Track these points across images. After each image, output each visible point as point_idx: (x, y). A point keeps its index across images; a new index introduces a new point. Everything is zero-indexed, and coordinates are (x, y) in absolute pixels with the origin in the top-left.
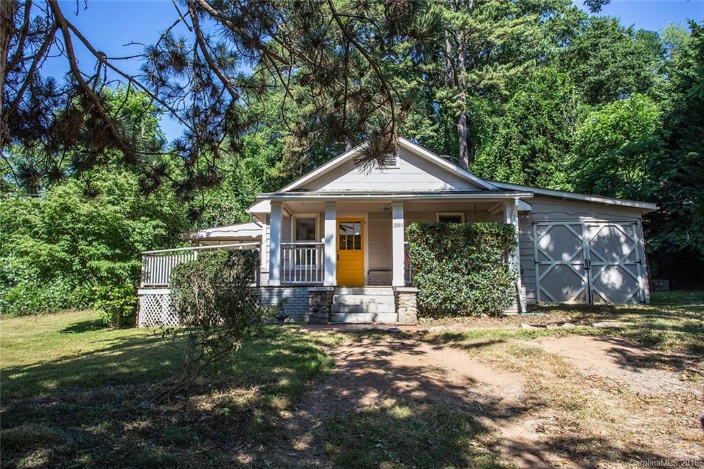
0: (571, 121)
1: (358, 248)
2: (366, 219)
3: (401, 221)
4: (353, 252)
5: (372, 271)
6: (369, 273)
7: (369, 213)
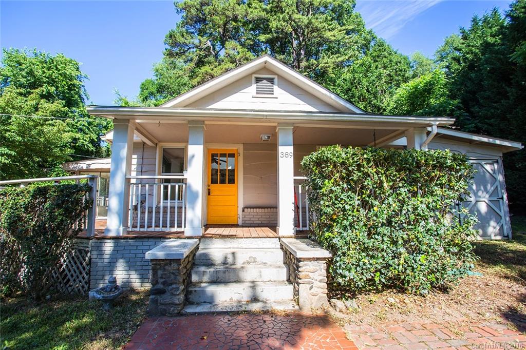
0: (382, 93)
1: (232, 181)
2: (241, 151)
3: (290, 149)
4: (227, 187)
5: (247, 208)
6: (243, 211)
7: (244, 144)
